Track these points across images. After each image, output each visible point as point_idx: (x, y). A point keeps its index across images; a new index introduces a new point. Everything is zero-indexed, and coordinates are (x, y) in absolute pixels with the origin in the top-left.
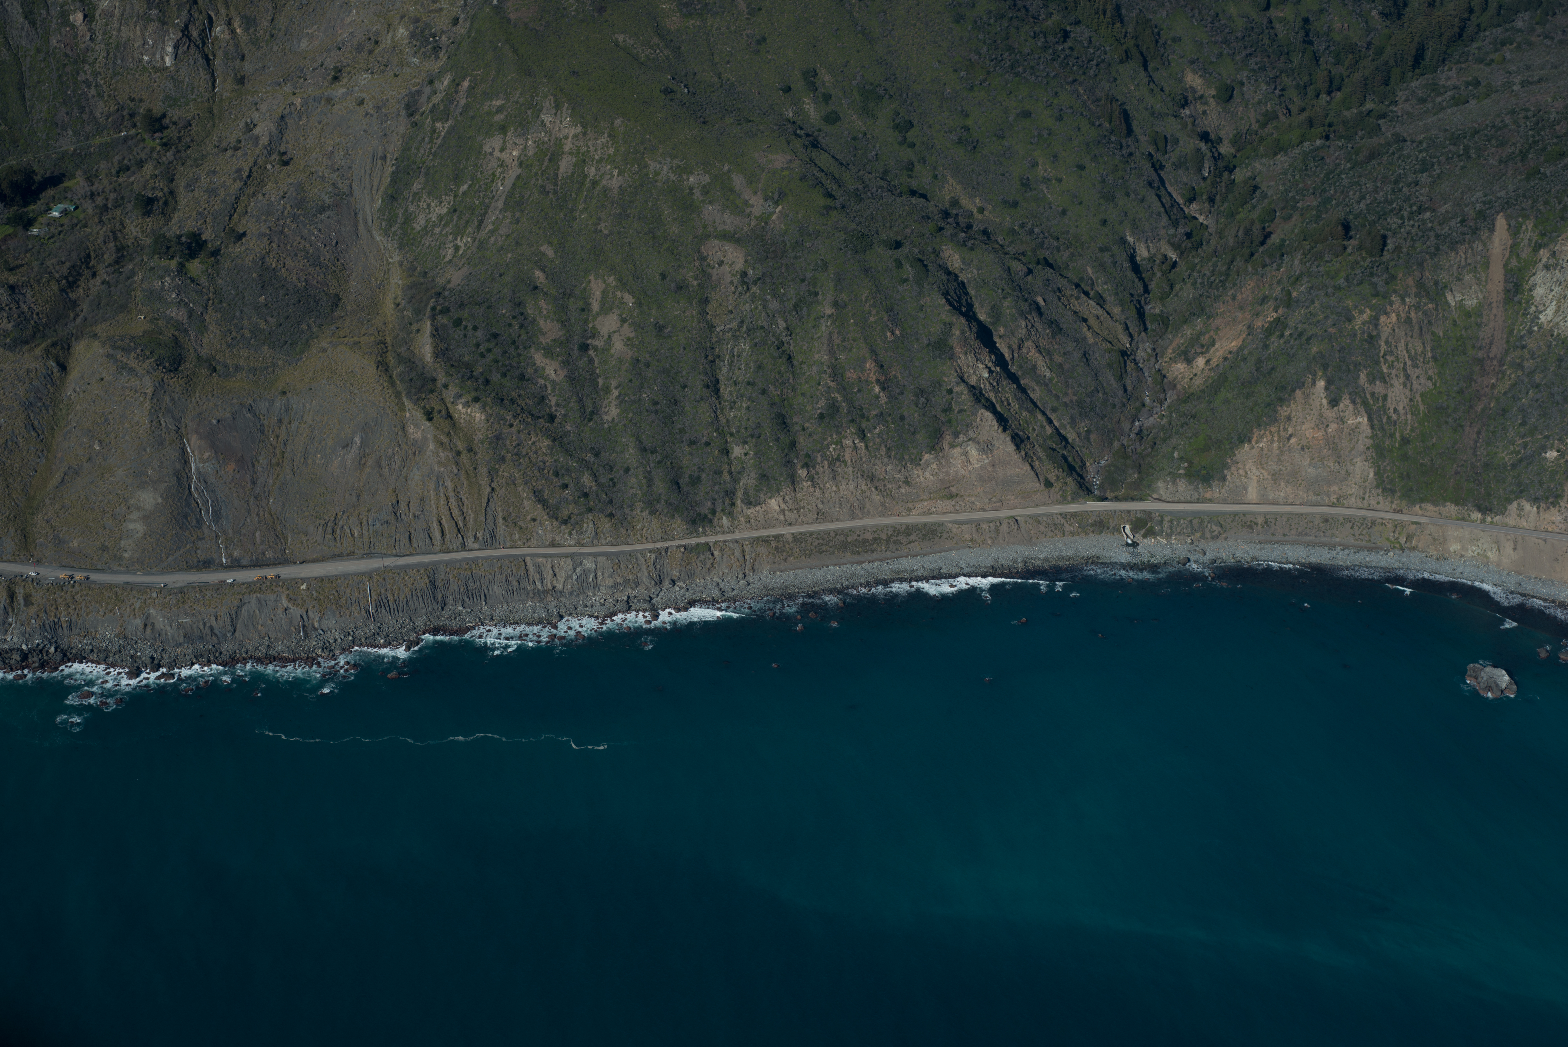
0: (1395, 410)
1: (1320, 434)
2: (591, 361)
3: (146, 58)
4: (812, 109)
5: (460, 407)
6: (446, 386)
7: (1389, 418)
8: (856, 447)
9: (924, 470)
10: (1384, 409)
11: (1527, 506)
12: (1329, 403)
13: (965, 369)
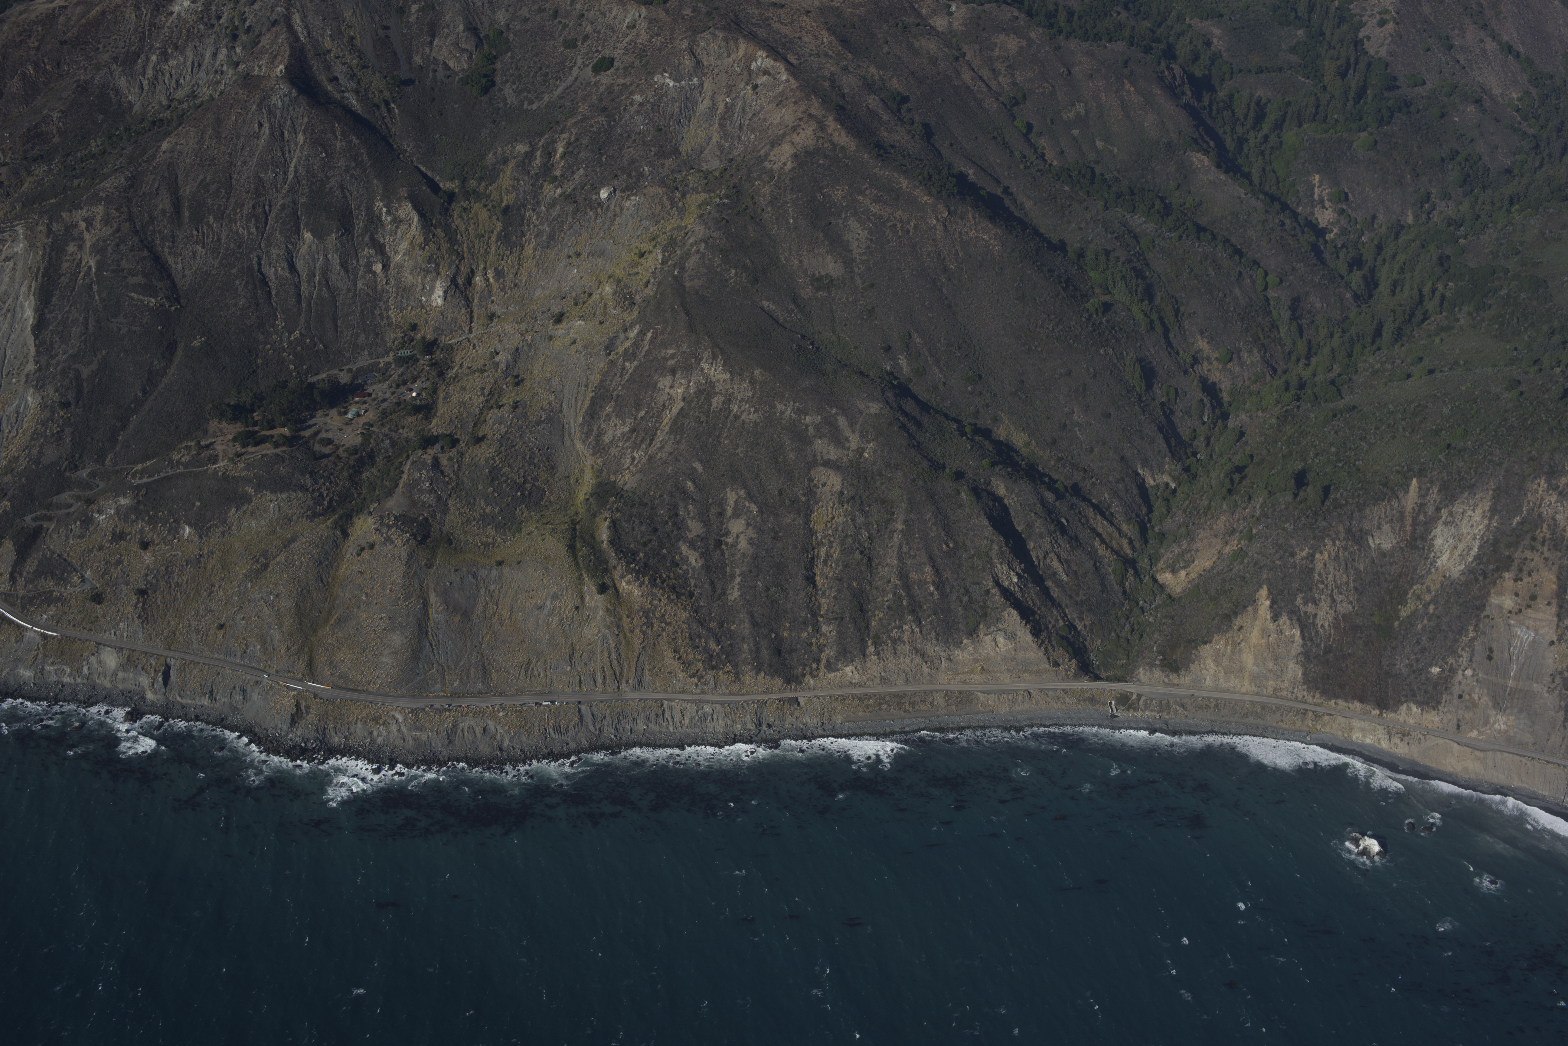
0: (1322, 626)
1: (1263, 642)
2: (723, 554)
3: (424, 299)
4: (905, 364)
5: (624, 584)
6: (615, 568)
7: (1317, 632)
8: (913, 631)
9: (964, 649)
10: (1314, 624)
11: (1414, 709)
12: (1272, 618)
13: (1000, 575)
